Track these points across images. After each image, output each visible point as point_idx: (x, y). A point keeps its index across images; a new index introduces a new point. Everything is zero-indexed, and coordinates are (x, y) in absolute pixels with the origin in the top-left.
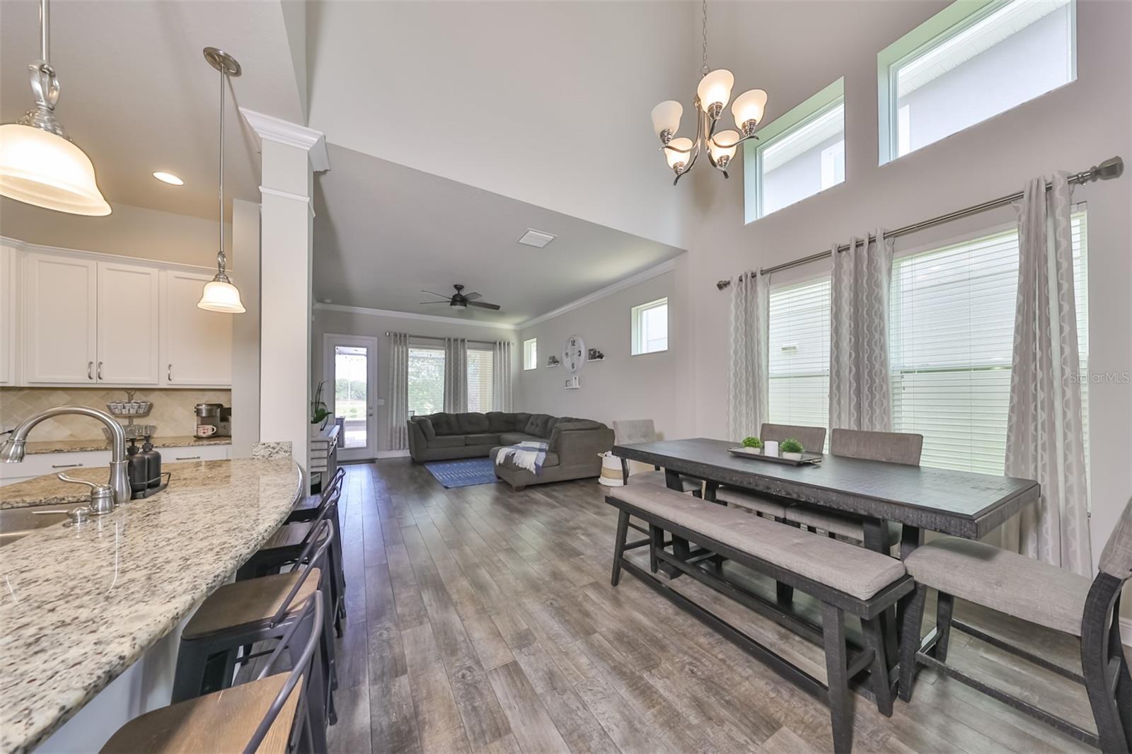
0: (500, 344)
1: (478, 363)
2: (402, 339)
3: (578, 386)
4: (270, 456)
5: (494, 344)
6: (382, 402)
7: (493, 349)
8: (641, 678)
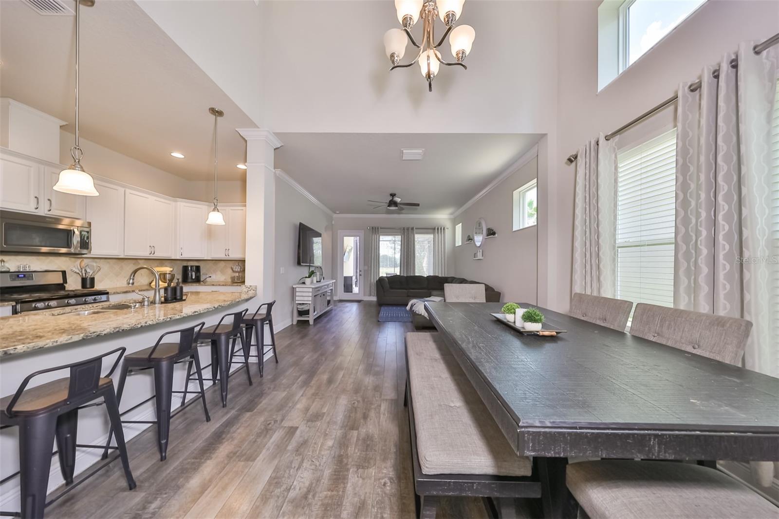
0: (438, 229)
1: (423, 243)
2: (377, 230)
3: (481, 258)
4: (248, 292)
5: (434, 229)
6: (366, 268)
7: (434, 233)
8: (348, 470)
